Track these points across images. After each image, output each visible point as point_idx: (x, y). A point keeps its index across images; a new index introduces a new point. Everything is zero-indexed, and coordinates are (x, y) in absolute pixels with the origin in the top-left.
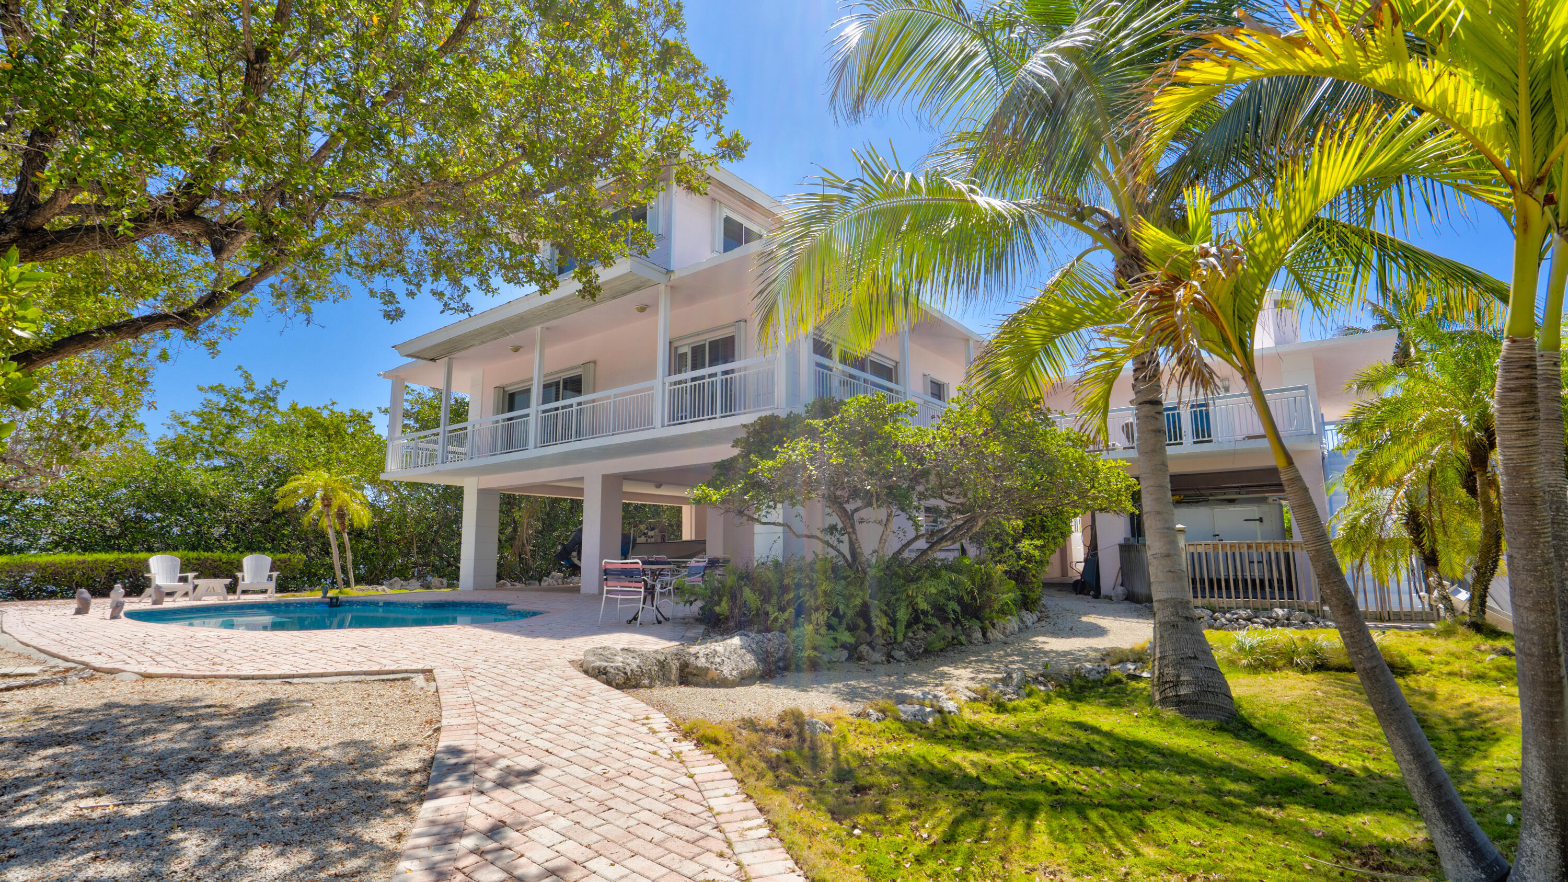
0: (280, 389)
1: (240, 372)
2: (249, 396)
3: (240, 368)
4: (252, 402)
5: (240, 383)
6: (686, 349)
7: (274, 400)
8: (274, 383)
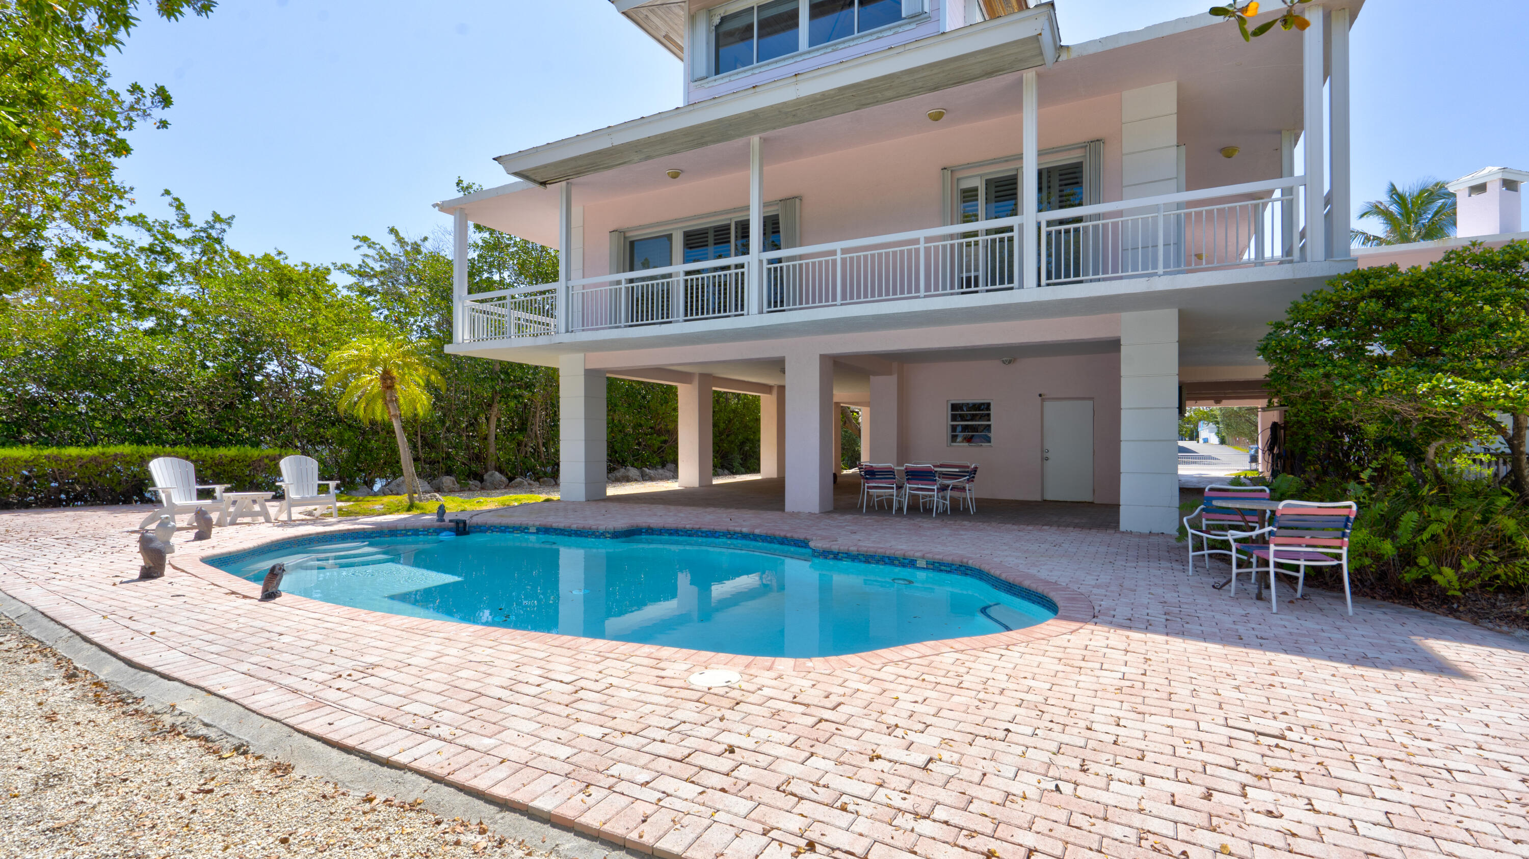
0: (225, 226)
1: (168, 199)
2: (183, 234)
3: (167, 192)
4: (190, 243)
5: (171, 216)
6: (978, 183)
7: (219, 241)
8: (217, 218)
